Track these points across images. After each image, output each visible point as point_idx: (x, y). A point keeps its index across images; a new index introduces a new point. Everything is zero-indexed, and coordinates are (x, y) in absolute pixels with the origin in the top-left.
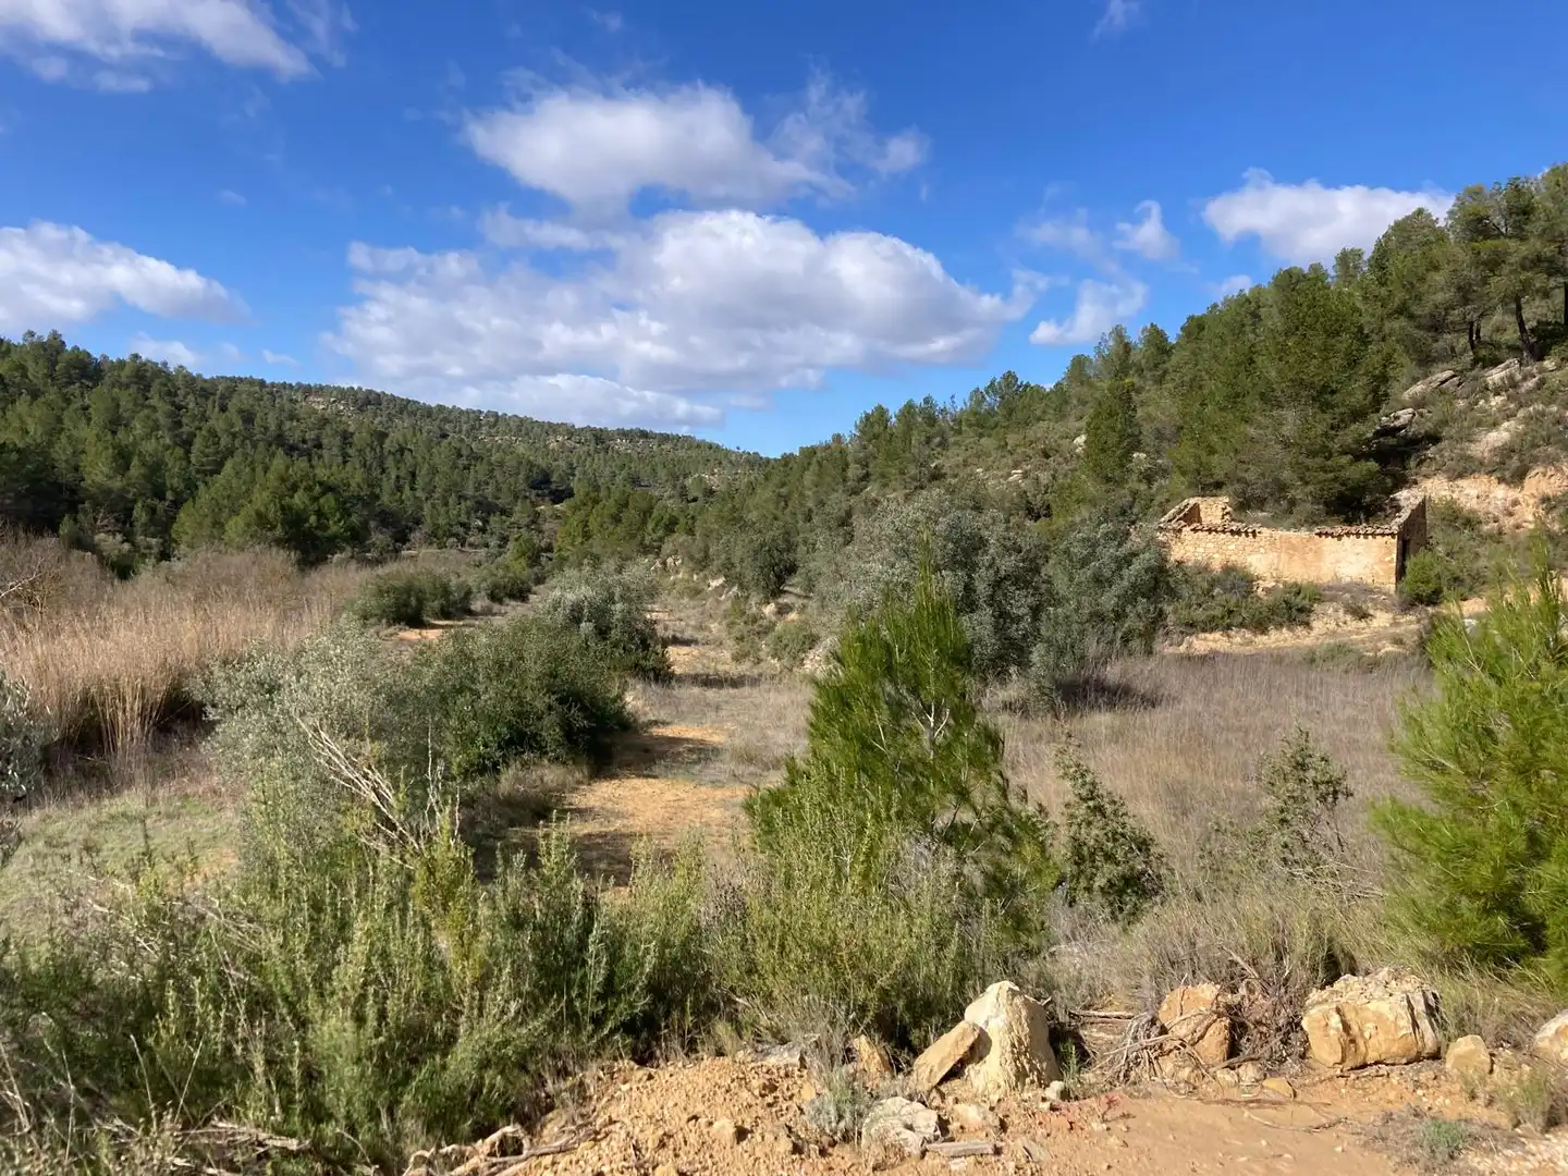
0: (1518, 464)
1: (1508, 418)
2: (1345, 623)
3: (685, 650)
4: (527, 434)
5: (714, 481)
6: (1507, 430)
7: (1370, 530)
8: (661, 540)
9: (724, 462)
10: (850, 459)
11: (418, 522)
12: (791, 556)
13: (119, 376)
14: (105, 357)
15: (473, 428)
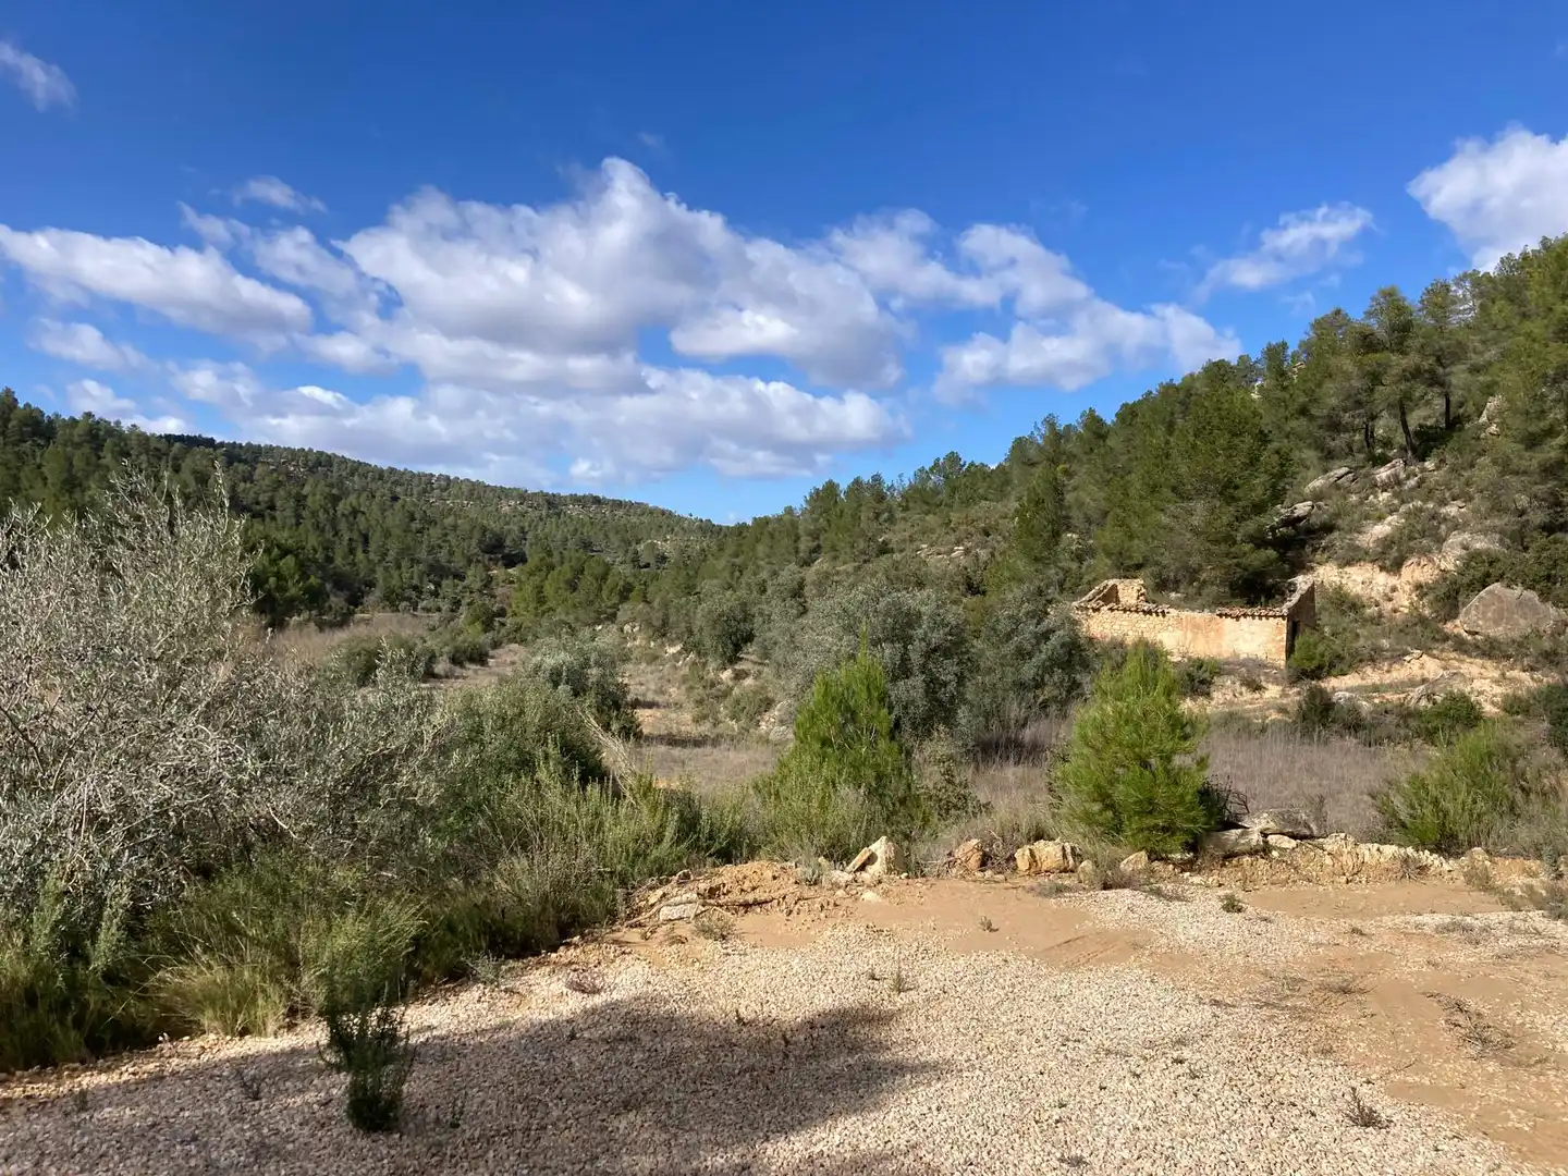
0: (1396, 554)
1: (1391, 513)
2: (1241, 694)
3: (648, 712)
4: (479, 498)
5: (667, 546)
6: (1389, 524)
7: (1263, 612)
8: (615, 606)
9: (676, 529)
10: (801, 531)
11: (371, 584)
12: (748, 627)
13: (72, 435)
14: (57, 416)
15: (425, 491)
